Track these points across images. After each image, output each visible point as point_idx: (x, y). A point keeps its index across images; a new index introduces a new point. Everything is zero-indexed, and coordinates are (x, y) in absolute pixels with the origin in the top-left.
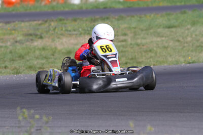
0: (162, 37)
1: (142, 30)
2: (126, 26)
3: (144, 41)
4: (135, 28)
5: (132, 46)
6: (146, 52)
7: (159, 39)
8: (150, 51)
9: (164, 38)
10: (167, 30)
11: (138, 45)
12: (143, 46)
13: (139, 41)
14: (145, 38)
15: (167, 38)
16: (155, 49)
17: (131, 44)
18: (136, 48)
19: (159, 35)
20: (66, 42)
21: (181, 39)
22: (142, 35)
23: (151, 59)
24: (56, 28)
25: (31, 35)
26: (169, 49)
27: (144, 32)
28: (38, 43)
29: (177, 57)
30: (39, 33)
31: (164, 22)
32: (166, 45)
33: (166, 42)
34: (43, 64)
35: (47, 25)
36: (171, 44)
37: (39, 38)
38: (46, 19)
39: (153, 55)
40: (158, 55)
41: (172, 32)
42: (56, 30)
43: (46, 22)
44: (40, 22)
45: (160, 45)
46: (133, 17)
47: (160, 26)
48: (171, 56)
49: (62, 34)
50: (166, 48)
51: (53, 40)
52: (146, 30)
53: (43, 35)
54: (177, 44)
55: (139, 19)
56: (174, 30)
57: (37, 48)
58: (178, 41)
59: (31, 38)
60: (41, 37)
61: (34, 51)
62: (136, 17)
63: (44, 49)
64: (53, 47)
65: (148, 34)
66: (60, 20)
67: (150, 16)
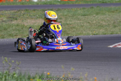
0: (81, 20)
1: (70, 17)
2: (61, 14)
3: (70, 23)
4: (66, 15)
5: (64, 25)
6: (71, 28)
7: (79, 22)
8: (74, 28)
9: (81, 21)
10: (83, 17)
11: (67, 24)
12: (70, 25)
13: (68, 22)
14: (71, 21)
15: (83, 21)
16: (76, 27)
17: (64, 24)
18: (67, 26)
19: (79, 19)
20: (29, 22)
21: (90, 22)
22: (70, 19)
23: (74, 32)
24: (24, 14)
25: (11, 18)
26: (84, 27)
27: (71, 18)
28: (14, 22)
29: (88, 31)
30: (15, 17)
31: (82, 13)
32: (82, 25)
33: (83, 23)
34: (17, 33)
35: (19, 12)
36: (85, 24)
37: (15, 20)
38: (19, 10)
39: (75, 30)
40: (78, 30)
41: (86, 18)
42: (24, 16)
43: (19, 11)
44: (16, 11)
45: (79, 25)
46: (65, 9)
47: (80, 14)
48: (85, 31)
49: (27, 18)
50: (82, 26)
51: (23, 21)
52: (72, 16)
53: (17, 18)
54: (88, 24)
55: (68, 10)
56: (87, 17)
57: (14, 25)
58: (89, 23)
59: (11, 19)
60: (16, 19)
61: (12, 27)
62: (67, 9)
63: (18, 25)
64: (22, 24)
65: (73, 19)
66: (27, 10)
67: (74, 9)
